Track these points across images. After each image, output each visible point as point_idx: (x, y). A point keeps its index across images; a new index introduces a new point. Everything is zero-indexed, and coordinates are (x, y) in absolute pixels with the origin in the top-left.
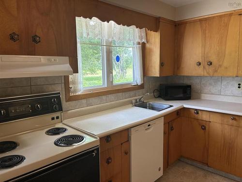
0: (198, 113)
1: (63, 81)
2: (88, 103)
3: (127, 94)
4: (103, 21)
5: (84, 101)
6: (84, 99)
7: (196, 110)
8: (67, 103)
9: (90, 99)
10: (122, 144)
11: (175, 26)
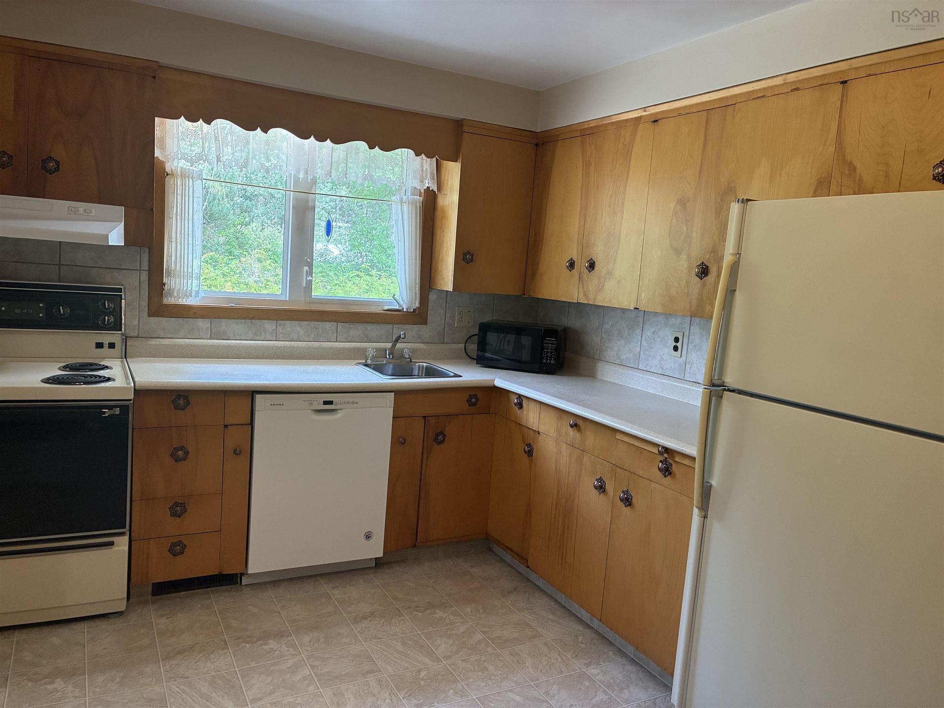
0: (520, 405)
1: (145, 266)
2: (214, 330)
3: (357, 330)
4: (249, 126)
5: (203, 324)
6: (202, 317)
7: (520, 396)
8: (153, 320)
9: (223, 320)
10: (226, 426)
11: (537, 145)
